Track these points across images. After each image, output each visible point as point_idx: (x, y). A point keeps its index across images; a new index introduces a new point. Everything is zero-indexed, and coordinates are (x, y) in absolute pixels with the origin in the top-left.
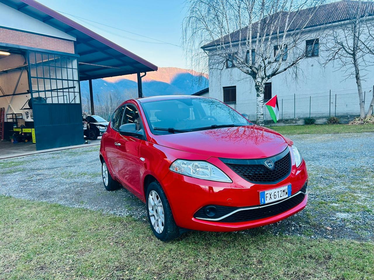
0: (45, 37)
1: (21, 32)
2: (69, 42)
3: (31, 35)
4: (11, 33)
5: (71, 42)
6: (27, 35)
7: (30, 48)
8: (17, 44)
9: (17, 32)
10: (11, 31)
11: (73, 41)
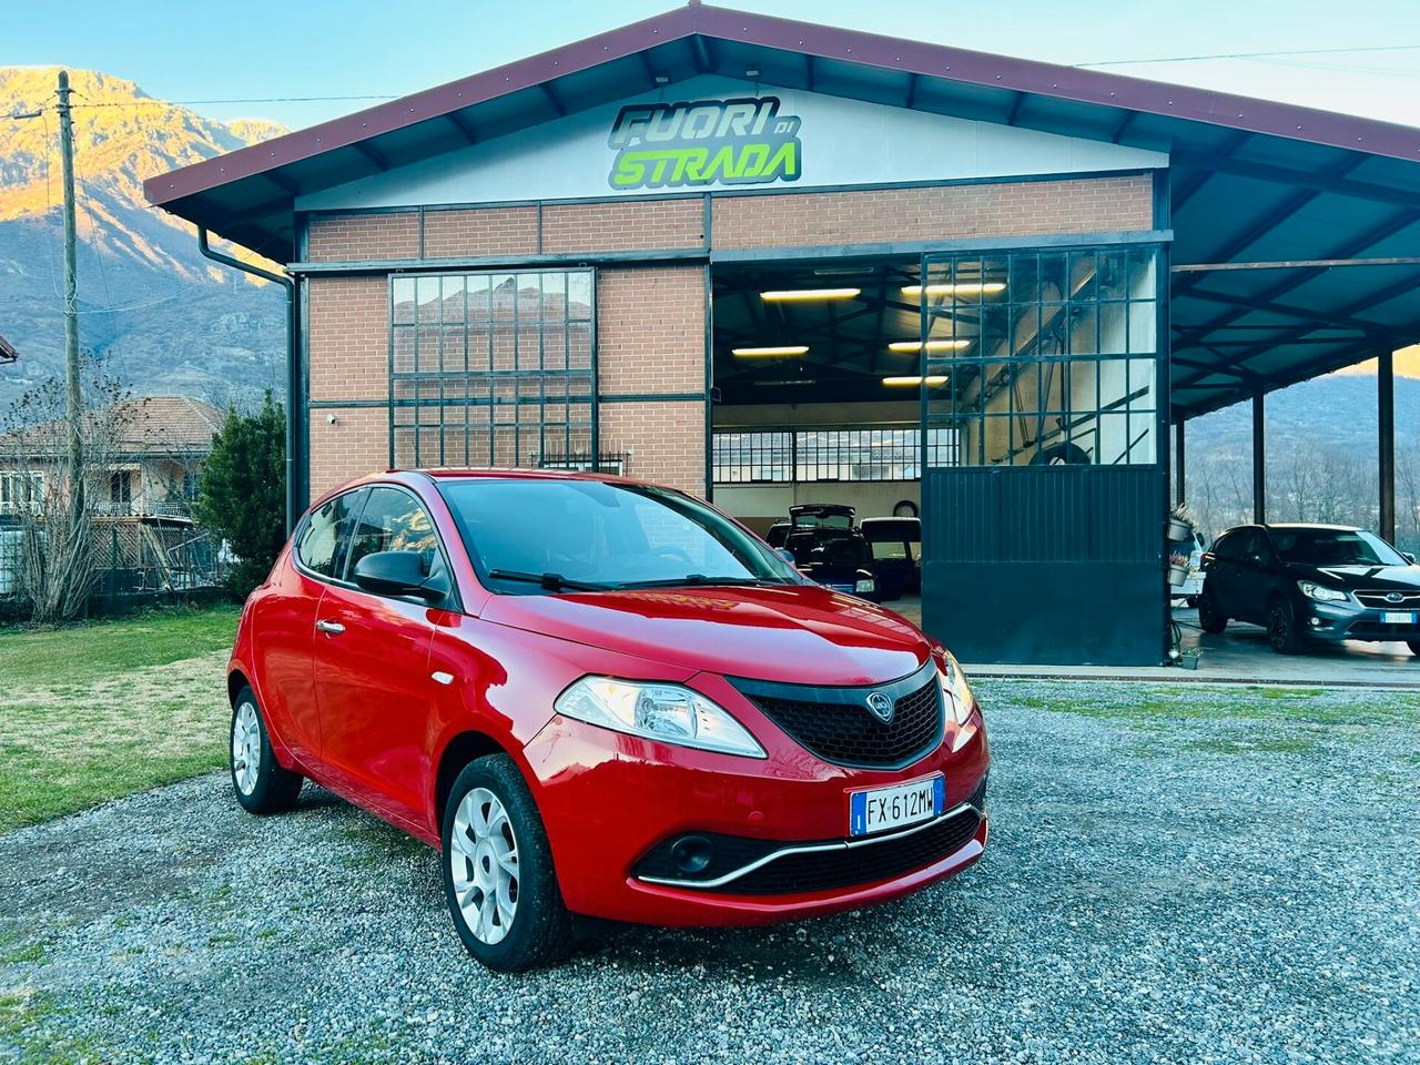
0: (1012, 187)
1: (914, 191)
2: (1126, 180)
3: (953, 193)
4: (875, 204)
5: (1136, 178)
6: (936, 194)
7: (932, 246)
8: (890, 239)
9: (897, 194)
10: (874, 195)
11: (1149, 170)
